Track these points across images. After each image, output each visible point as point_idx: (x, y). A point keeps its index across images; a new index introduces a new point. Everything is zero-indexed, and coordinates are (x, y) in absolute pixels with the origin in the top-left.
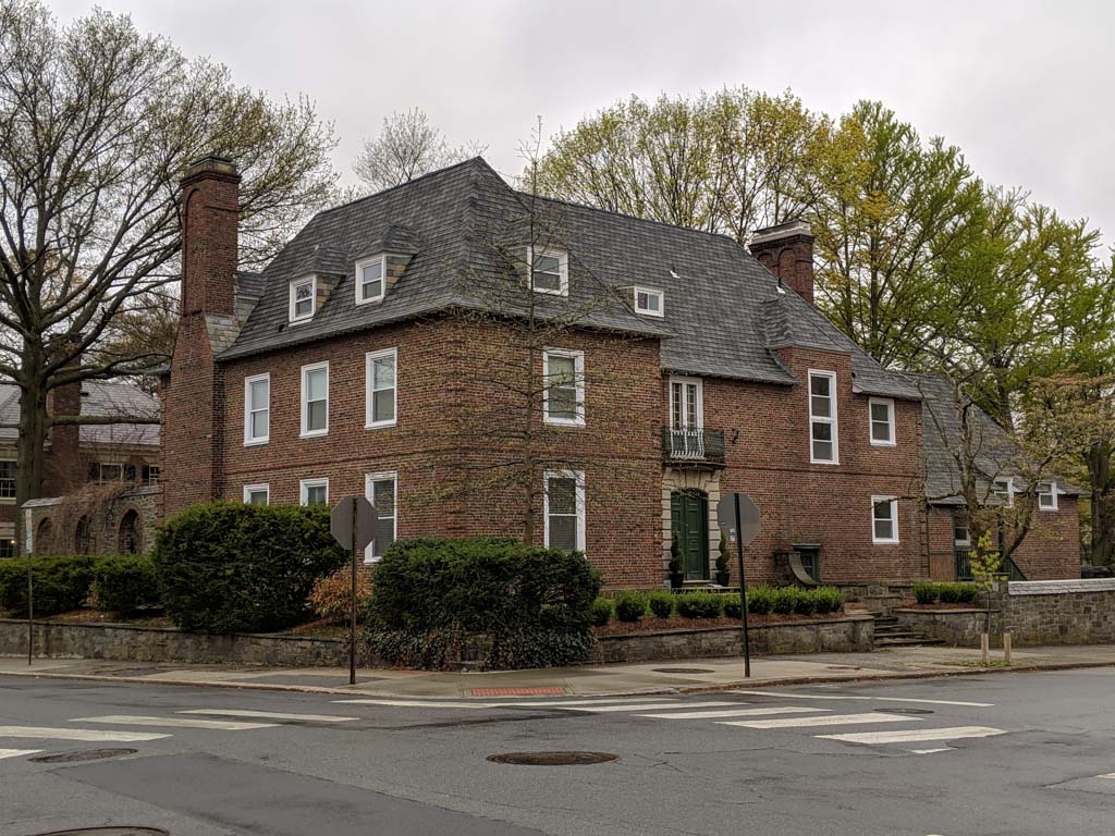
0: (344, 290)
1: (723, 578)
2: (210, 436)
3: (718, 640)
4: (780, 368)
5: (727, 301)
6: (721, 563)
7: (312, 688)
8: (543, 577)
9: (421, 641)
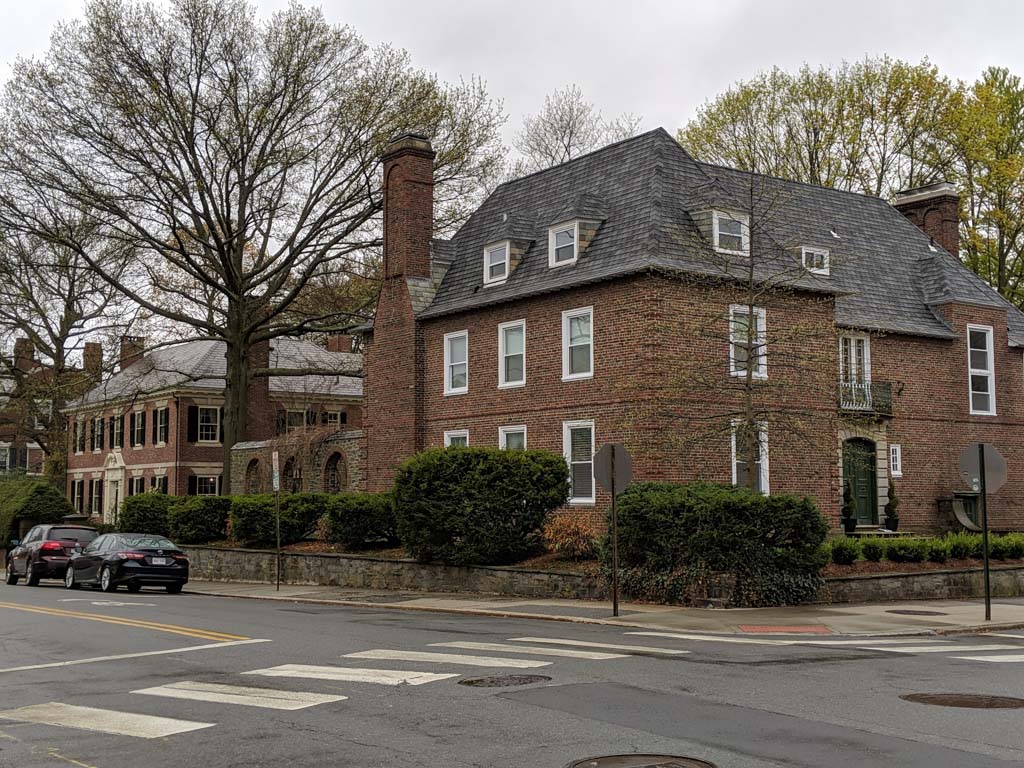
0: (535, 254)
1: (892, 523)
2: (412, 387)
3: (928, 583)
4: (940, 323)
5: (885, 259)
6: (889, 509)
7: (581, 619)
8: (781, 521)
9: (665, 578)
